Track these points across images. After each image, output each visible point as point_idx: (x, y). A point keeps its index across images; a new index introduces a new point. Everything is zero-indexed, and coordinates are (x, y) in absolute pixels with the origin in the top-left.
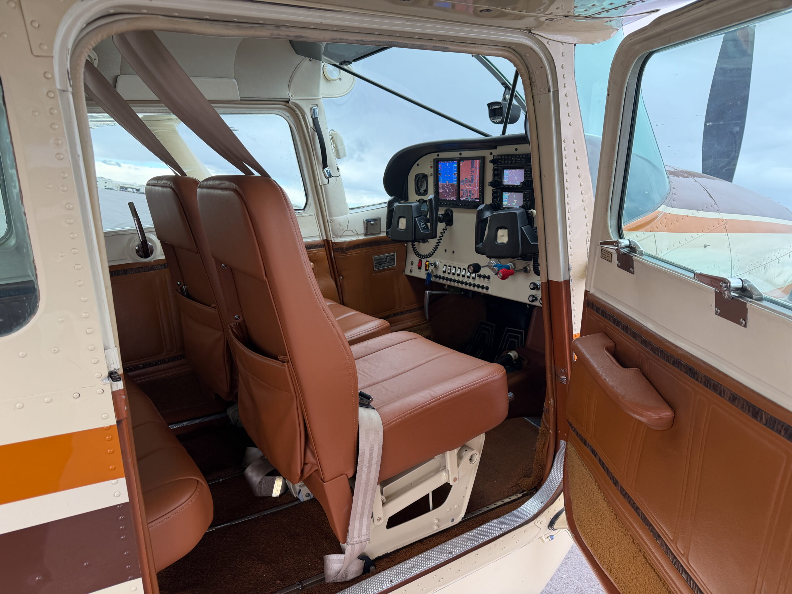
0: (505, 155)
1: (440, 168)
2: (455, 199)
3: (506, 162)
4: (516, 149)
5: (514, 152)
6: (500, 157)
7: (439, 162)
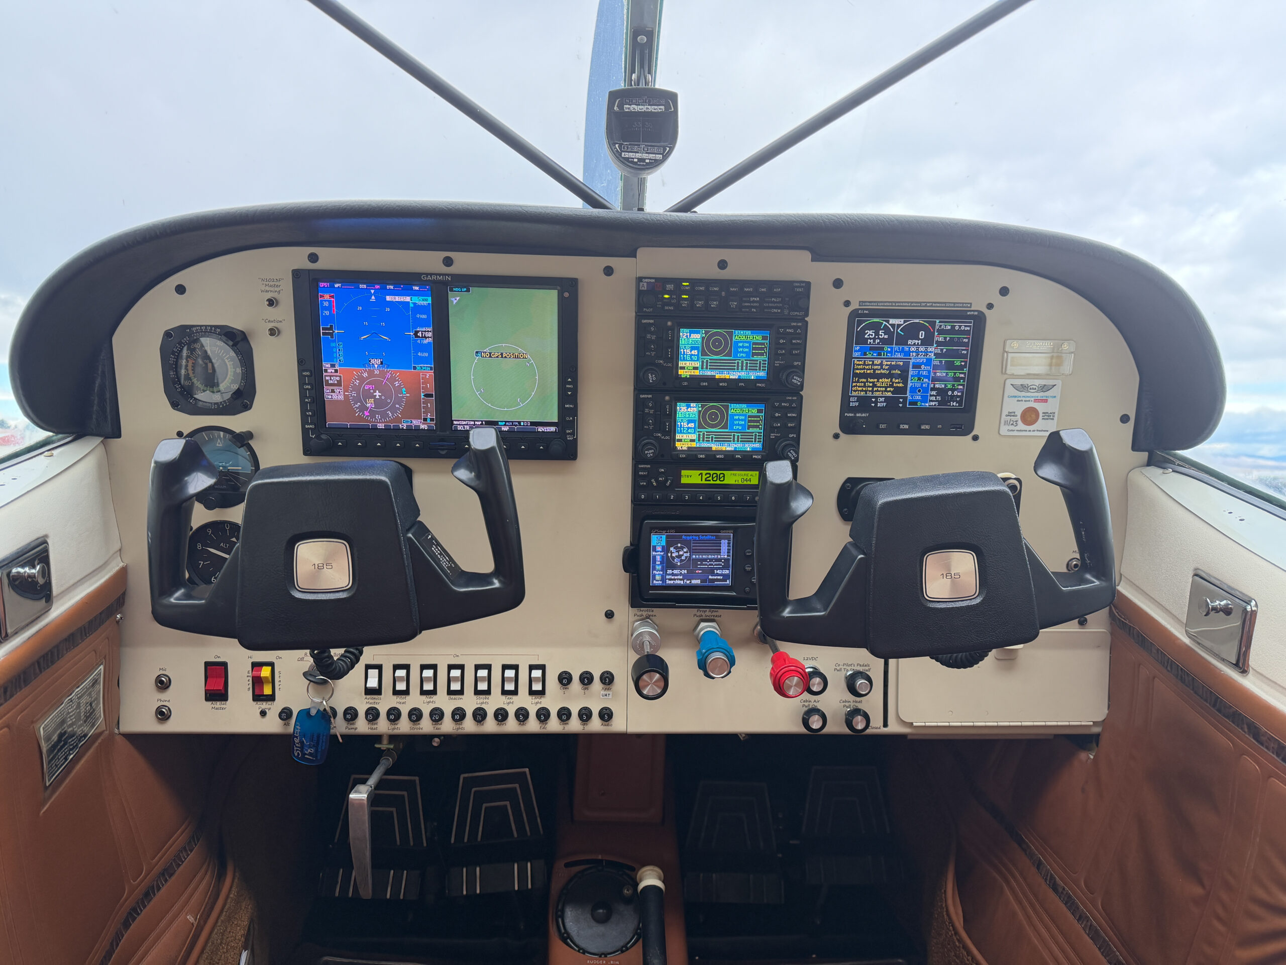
0: (694, 282)
1: (326, 308)
2: (422, 427)
3: (699, 304)
4: (723, 265)
5: (711, 271)
6: (670, 287)
7: (322, 284)
